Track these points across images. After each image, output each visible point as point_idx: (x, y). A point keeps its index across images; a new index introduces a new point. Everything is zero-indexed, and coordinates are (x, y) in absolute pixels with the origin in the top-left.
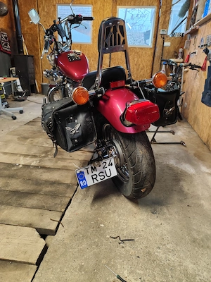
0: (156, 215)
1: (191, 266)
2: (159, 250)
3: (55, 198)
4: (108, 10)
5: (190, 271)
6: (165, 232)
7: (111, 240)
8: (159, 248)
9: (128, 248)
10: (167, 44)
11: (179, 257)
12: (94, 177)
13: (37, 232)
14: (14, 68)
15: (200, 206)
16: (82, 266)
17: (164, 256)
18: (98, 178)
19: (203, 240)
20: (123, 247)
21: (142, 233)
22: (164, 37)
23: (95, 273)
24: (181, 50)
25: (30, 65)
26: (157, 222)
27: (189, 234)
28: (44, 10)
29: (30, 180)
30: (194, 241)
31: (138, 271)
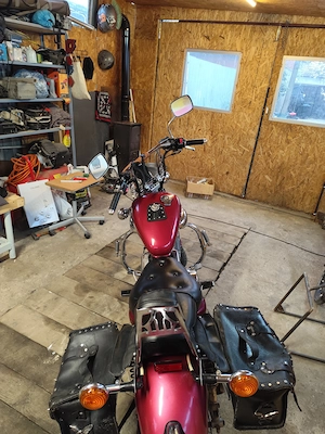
4: (267, 61)
14: (112, 142)
25: (135, 138)
28: (166, 56)
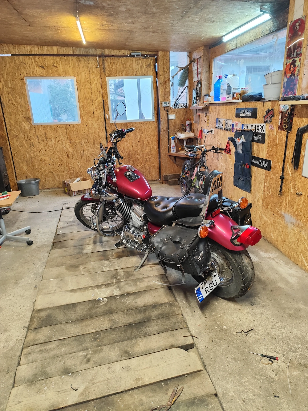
0: (255, 306)
1: (298, 332)
2: (273, 330)
3: (169, 318)
5: (300, 336)
6: (269, 316)
7: (239, 335)
8: (273, 328)
9: (254, 336)
10: (172, 116)
11: (288, 330)
12: (207, 289)
13: (182, 350)
15: (279, 288)
16: (234, 359)
17: (279, 332)
18: (209, 289)
19: (295, 313)
20: (250, 337)
21: (255, 322)
22: (167, 109)
23: (246, 359)
24: (188, 122)
26: (259, 310)
27: (284, 312)
29: (129, 310)
30: (290, 316)
31: (270, 348)
